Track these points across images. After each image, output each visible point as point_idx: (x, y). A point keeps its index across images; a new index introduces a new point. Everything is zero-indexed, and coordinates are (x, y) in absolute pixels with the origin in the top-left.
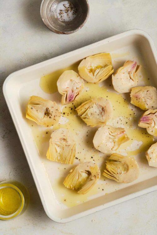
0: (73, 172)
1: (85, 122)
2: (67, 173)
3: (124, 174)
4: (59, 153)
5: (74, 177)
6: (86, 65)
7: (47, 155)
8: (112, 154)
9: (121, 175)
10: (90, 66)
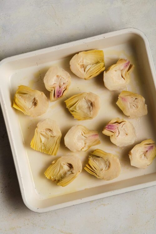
0: (55, 163)
1: (72, 115)
2: (49, 164)
3: (105, 170)
4: (44, 143)
5: (56, 169)
6: (78, 60)
7: (31, 144)
8: (95, 150)
9: (102, 171)
10: (82, 62)
